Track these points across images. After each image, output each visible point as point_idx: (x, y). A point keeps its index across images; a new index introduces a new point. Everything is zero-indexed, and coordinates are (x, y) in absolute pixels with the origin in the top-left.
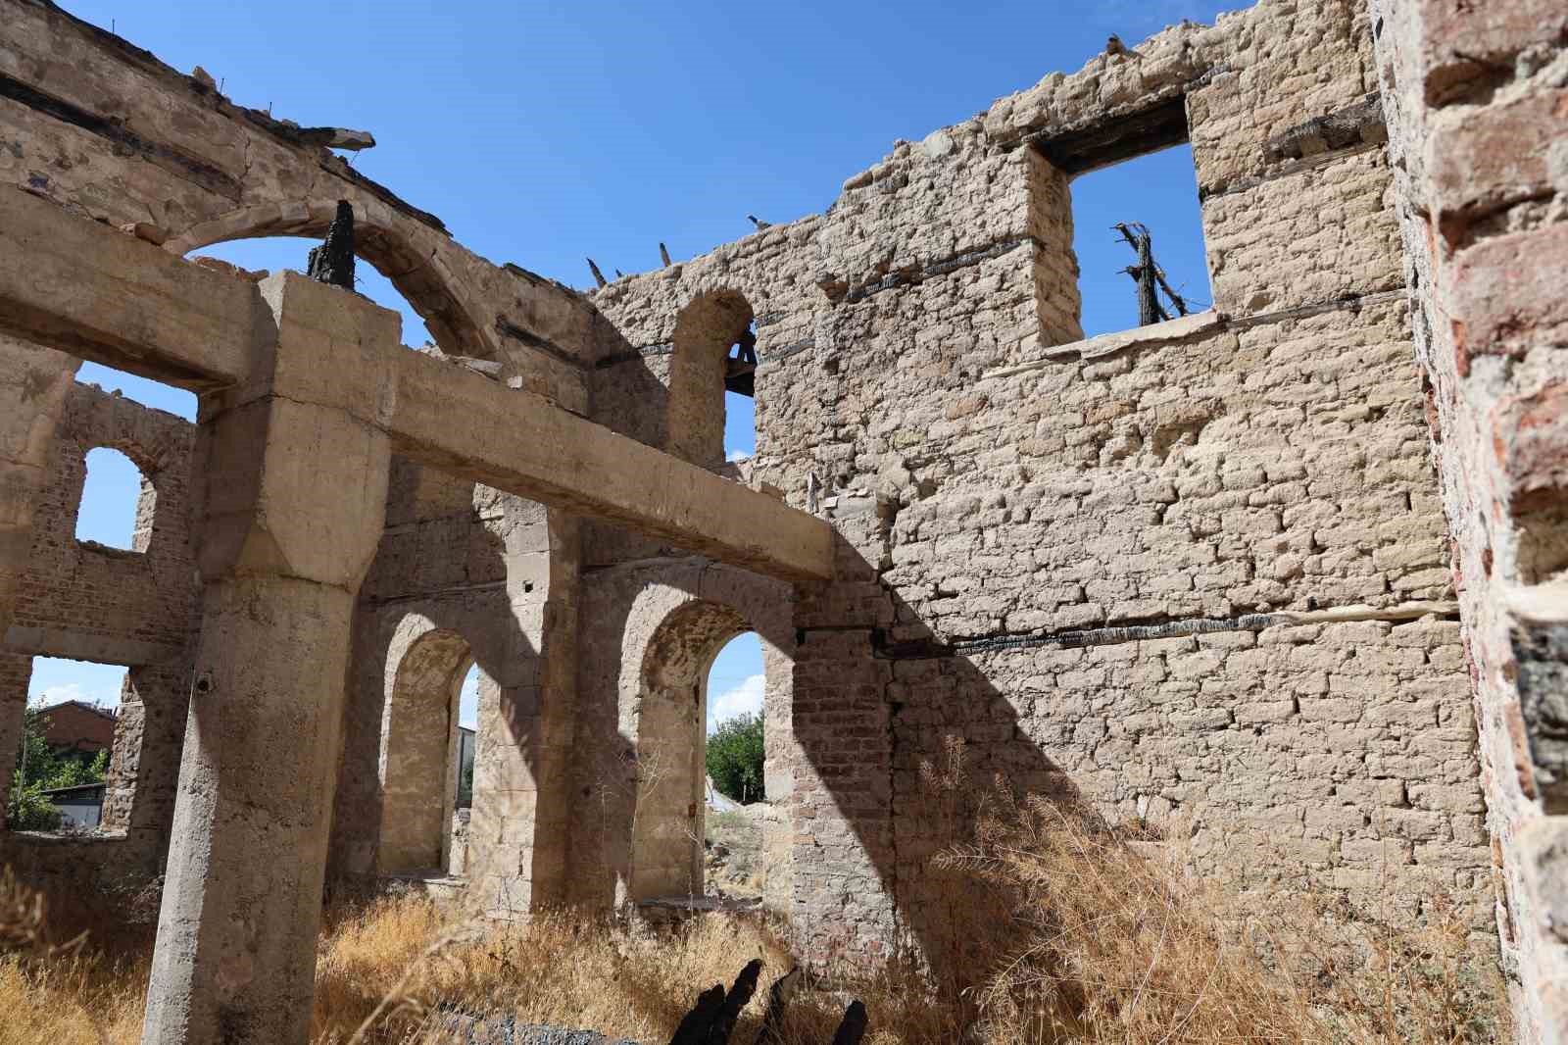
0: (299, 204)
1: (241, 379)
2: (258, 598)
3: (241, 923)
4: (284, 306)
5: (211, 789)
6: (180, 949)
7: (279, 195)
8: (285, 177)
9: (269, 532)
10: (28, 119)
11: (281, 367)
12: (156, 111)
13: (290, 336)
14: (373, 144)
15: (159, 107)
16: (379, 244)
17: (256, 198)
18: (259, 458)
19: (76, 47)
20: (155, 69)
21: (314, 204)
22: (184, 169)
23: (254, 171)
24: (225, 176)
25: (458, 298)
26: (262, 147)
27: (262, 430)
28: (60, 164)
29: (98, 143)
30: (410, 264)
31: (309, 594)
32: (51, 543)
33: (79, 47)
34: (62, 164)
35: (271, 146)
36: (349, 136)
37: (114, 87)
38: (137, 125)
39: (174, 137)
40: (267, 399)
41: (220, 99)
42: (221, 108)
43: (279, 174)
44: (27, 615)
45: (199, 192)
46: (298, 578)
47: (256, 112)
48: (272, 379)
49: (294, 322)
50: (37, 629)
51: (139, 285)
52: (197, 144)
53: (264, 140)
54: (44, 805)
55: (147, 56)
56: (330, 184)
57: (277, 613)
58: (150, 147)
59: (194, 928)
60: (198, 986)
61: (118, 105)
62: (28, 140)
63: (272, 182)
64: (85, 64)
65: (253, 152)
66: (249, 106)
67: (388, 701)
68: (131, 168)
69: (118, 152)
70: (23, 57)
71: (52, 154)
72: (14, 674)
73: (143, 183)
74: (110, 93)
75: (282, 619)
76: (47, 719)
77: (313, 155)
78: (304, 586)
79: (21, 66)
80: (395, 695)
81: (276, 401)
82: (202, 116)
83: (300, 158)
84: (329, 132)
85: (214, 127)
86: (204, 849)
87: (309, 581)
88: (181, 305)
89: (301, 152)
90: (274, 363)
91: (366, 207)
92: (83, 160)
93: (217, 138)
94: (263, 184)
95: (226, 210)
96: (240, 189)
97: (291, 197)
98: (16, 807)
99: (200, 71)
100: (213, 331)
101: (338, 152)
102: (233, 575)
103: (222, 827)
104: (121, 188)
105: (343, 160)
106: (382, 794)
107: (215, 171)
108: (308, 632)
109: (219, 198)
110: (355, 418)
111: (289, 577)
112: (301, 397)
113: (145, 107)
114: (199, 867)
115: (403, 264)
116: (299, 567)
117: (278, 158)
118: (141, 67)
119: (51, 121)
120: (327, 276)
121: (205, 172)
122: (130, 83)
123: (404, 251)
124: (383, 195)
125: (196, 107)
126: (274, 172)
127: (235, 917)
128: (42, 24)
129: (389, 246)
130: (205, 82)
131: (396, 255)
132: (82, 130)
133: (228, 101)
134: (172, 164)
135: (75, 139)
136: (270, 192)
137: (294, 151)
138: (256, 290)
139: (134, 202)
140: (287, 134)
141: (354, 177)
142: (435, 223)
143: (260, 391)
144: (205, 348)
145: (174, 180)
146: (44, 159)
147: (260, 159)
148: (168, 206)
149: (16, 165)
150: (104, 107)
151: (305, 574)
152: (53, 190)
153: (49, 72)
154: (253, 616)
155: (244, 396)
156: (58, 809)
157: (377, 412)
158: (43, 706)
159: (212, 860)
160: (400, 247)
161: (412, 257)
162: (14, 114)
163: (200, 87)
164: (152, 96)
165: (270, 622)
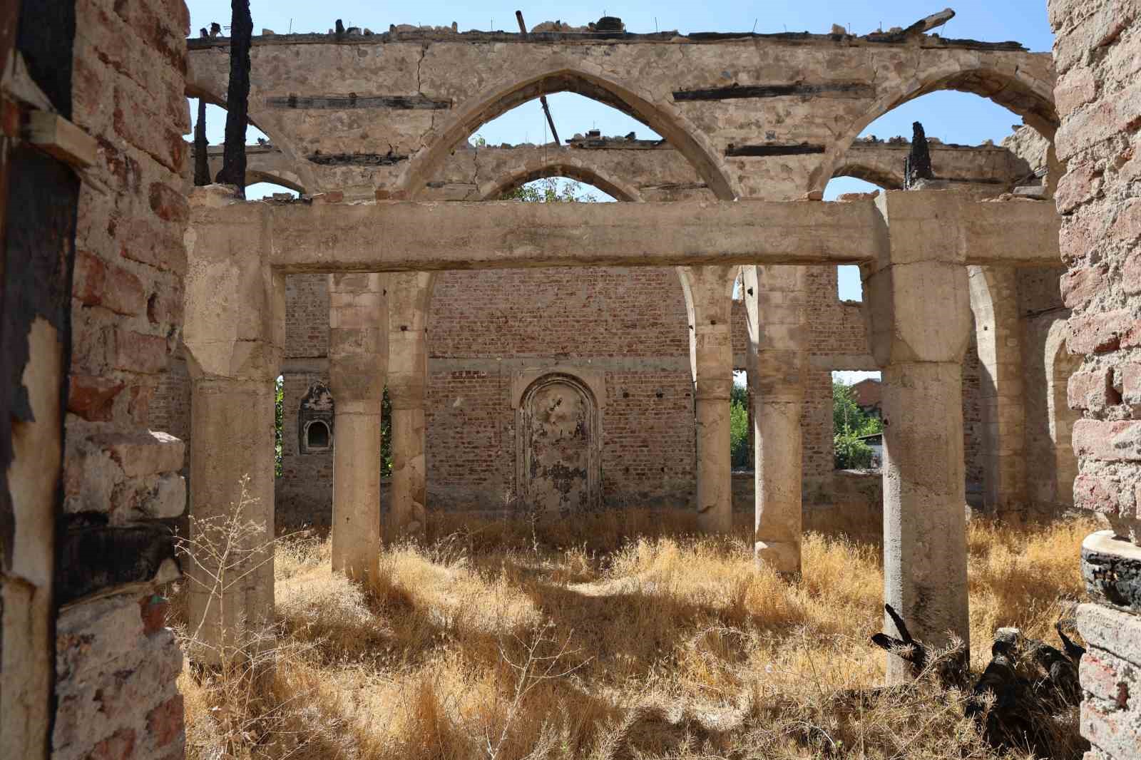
0: (912, 81)
1: (876, 256)
2: (905, 375)
3: (920, 544)
4: (888, 213)
5: (896, 475)
6: (894, 554)
7: (898, 81)
8: (900, 67)
9: (903, 341)
10: (759, 105)
11: (893, 247)
12: (818, 66)
13: (895, 228)
14: (953, 14)
15: (818, 62)
16: (974, 79)
17: (885, 90)
18: (891, 299)
19: (771, 52)
20: (813, 40)
21: (922, 76)
22: (839, 92)
23: (881, 73)
24: (864, 85)
25: (1043, 94)
26: (880, 54)
27: (890, 283)
28: (778, 122)
29: (792, 100)
30: (1000, 84)
31: (932, 370)
32: (828, 306)
33: (772, 50)
34: (779, 121)
35: (887, 51)
36: (934, 19)
37: (793, 64)
38: (811, 80)
39: (830, 75)
40: (890, 267)
41: (850, 37)
42: (853, 43)
43: (895, 67)
44: (824, 349)
45: (851, 101)
46: (925, 362)
47: (873, 34)
48: (890, 256)
49: (896, 219)
50: (830, 357)
51: (816, 226)
52: (844, 73)
53: (882, 50)
54: (862, 445)
55: (806, 35)
56: (930, 57)
57: (916, 382)
58: (819, 89)
59: (899, 544)
60: (905, 572)
61: (798, 73)
62: (761, 116)
63: (892, 75)
64: (777, 59)
65: (877, 58)
66: (868, 33)
67: (1050, 384)
68: (813, 107)
69: (804, 101)
70: (749, 72)
71: (773, 118)
72: (824, 383)
73: (821, 112)
74: (792, 68)
75: (919, 384)
76: (855, 392)
77: (914, 43)
78: (927, 365)
79: (749, 77)
80: (1055, 379)
81: (894, 268)
82: (843, 55)
83: (907, 49)
84: (921, 24)
85: (851, 58)
86: (898, 505)
87: (931, 362)
88: (836, 227)
89: (906, 45)
90: (889, 247)
91: (958, 60)
92: (788, 114)
93: (853, 64)
94: (887, 79)
95: (867, 106)
96: (874, 89)
97: (907, 79)
98: (847, 448)
99: (836, 27)
100: (857, 235)
101: (930, 33)
102: (890, 364)
103: (905, 495)
104: (809, 120)
105: (936, 35)
106: (1055, 449)
107: (857, 85)
108: (935, 389)
109: (863, 100)
110: (943, 263)
111: (919, 362)
112: (909, 260)
113: (811, 67)
114: (897, 515)
115: (996, 86)
116: (923, 355)
117: (893, 57)
118: (806, 44)
119: (768, 100)
120: (914, 175)
121: (851, 88)
122: (801, 56)
123: (993, 78)
124: (968, 45)
125: (838, 51)
126: (892, 68)
127: (917, 540)
128: (753, 48)
129: (981, 78)
130: (840, 32)
131: (988, 82)
132: (784, 97)
133: (855, 36)
134: (834, 92)
135: (782, 103)
136: (893, 81)
137: (901, 47)
138: (874, 204)
139: (818, 126)
140: (896, 38)
141: (946, 43)
142: (1014, 46)
143: (886, 263)
144: (853, 246)
145: (836, 102)
146: (770, 122)
147: (882, 64)
148: (836, 119)
149: (759, 133)
150: (792, 78)
151: (927, 359)
152: (778, 138)
153: (763, 72)
154: (905, 385)
155: (879, 267)
156: (869, 448)
157: (954, 255)
158: (852, 384)
159: (902, 511)
160: (989, 77)
161: (1000, 79)
162: (752, 106)
163: (838, 37)
164: (814, 57)
165: (913, 387)
